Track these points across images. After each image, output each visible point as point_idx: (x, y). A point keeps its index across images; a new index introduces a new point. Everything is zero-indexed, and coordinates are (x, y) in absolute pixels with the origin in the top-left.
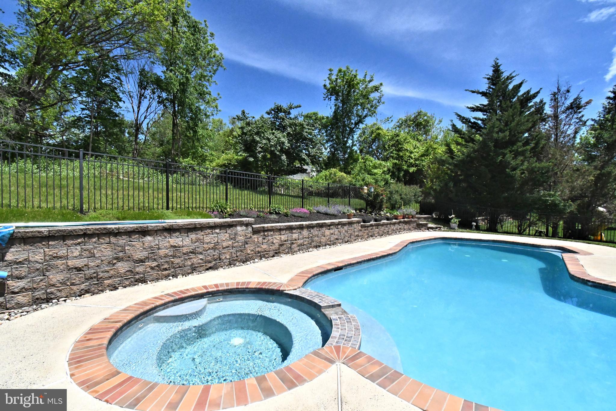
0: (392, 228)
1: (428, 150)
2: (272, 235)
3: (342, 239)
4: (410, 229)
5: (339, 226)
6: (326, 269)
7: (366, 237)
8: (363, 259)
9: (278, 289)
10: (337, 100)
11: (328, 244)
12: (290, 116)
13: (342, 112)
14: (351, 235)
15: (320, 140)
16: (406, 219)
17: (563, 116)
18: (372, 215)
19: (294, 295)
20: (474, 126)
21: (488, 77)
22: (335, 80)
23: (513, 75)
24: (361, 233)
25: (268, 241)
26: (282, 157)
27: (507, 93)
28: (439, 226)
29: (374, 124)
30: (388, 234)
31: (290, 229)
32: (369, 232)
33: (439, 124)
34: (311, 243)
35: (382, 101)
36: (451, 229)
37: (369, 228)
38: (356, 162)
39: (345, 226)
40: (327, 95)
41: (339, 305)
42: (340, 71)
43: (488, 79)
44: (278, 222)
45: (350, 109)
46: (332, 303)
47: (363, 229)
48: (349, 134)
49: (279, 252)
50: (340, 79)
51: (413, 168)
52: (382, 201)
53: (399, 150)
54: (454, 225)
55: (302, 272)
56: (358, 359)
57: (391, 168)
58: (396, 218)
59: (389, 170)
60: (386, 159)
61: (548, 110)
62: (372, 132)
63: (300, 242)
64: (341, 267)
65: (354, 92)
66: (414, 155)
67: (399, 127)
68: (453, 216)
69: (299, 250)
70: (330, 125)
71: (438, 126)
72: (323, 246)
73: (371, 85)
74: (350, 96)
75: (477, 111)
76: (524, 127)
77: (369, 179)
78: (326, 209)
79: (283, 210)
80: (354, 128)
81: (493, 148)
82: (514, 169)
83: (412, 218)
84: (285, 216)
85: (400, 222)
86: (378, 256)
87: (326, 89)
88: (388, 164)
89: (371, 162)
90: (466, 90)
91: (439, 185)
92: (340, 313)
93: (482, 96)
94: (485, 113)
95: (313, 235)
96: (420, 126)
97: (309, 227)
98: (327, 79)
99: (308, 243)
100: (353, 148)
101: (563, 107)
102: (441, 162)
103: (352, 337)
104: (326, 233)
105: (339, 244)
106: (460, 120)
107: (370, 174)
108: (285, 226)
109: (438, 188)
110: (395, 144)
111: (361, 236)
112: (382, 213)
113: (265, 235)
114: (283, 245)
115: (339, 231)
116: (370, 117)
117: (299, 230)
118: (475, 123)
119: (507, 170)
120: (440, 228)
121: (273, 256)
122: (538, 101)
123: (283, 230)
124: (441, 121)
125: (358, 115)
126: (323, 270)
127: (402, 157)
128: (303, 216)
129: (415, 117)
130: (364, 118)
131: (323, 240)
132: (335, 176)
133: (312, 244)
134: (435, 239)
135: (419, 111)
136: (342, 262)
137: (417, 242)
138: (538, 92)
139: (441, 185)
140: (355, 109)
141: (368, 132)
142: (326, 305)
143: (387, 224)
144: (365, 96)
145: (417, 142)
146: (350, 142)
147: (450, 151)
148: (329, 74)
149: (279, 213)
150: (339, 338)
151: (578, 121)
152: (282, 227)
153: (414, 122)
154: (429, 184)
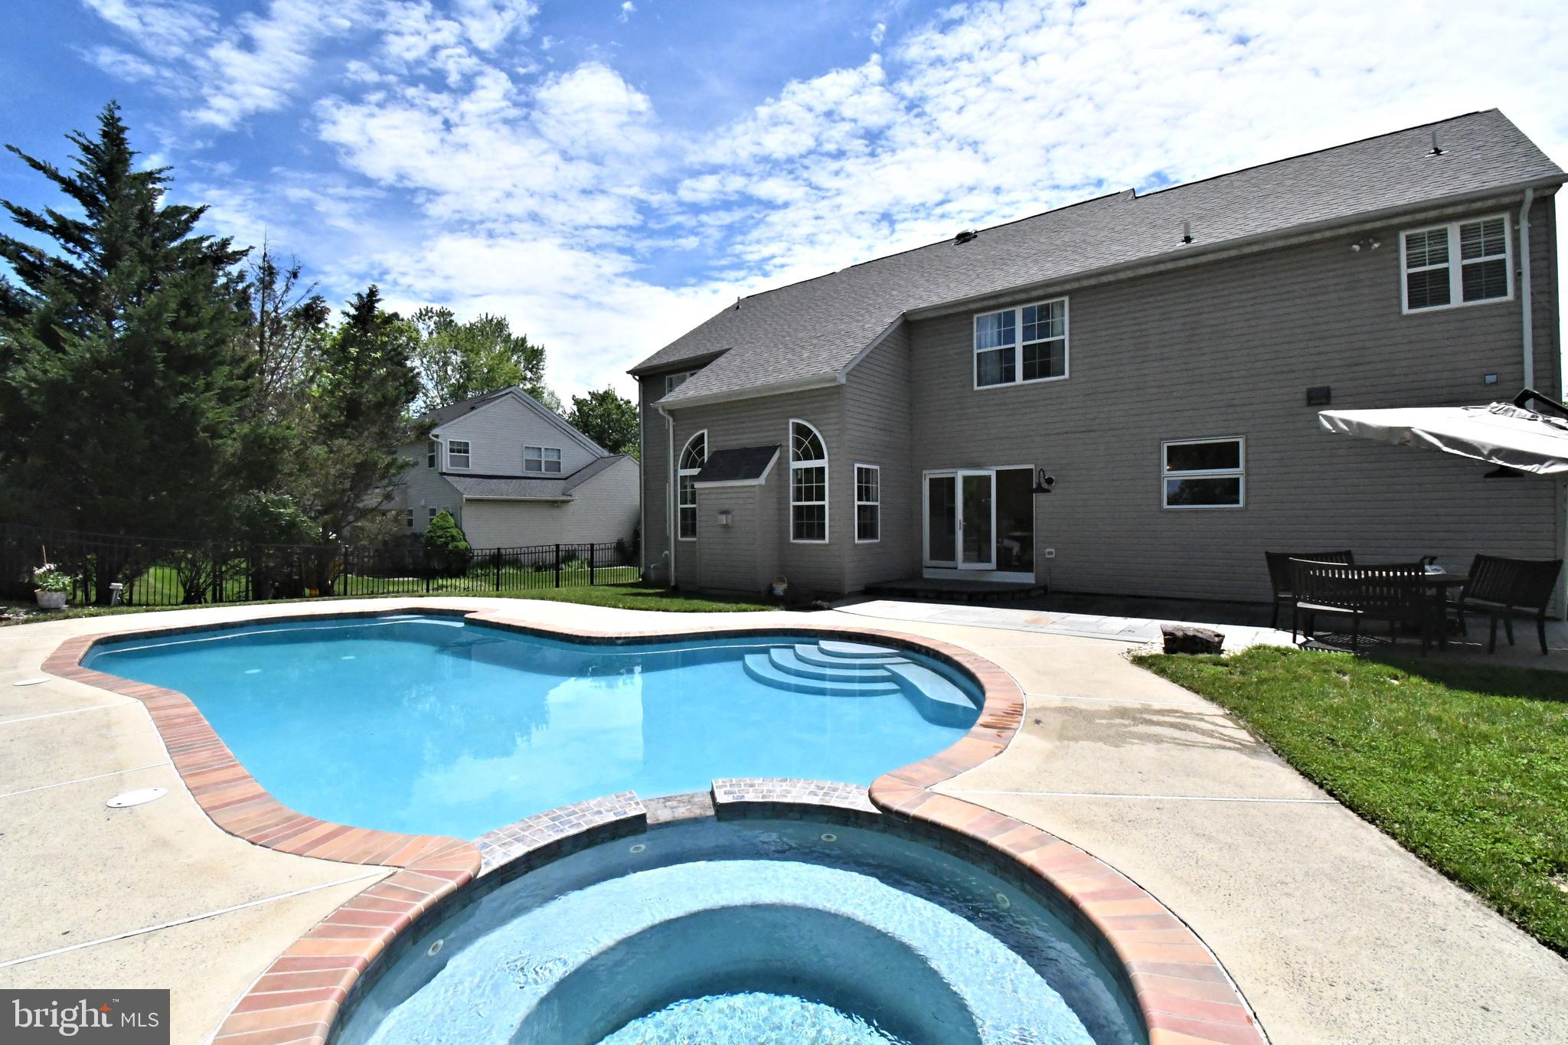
27: (149, 219)
36: (46, 610)
43: (86, 149)
54: (55, 595)
68: (50, 566)
93: (66, 190)
119: (200, 435)
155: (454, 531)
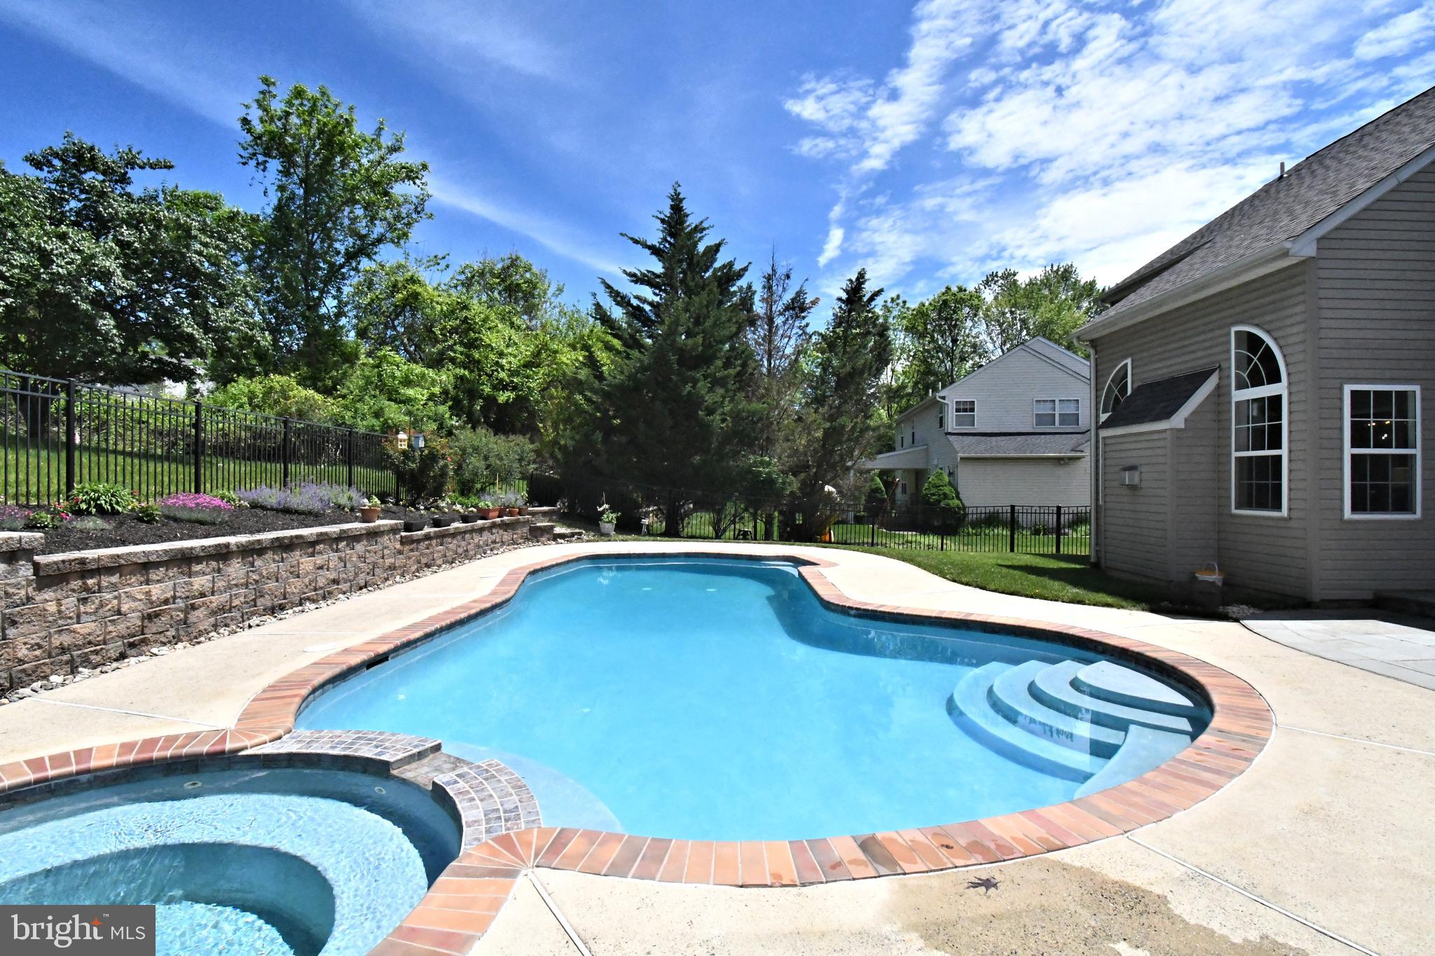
0: (476, 541)
1: (539, 353)
2: (114, 587)
3: (350, 581)
4: (514, 542)
5: (342, 545)
6: (344, 667)
7: (414, 568)
8: (438, 626)
9: (218, 748)
10: (286, 173)
11: (308, 599)
12: (129, 189)
13: (305, 212)
14: (375, 565)
15: (245, 286)
16: (505, 518)
17: (779, 321)
18: (418, 509)
19: (279, 755)
20: (635, 313)
21: (662, 216)
22: (279, 113)
23: (705, 225)
24: (400, 560)
25: (101, 606)
26: (101, 322)
27: (695, 260)
28: (577, 530)
29: (399, 267)
30: (467, 556)
31: (185, 560)
32: (422, 554)
33: (557, 296)
34: (254, 600)
35: (427, 210)
36: (602, 535)
37: (423, 545)
38: (352, 364)
39: (358, 542)
40: (251, 151)
41: (437, 748)
42: (299, 93)
43: (663, 221)
44: (124, 543)
45: (329, 208)
46: (416, 746)
47: (407, 548)
48: (327, 281)
49: (145, 642)
50: (298, 116)
51: (507, 394)
52: (443, 473)
53: (472, 344)
54: (607, 525)
55: (272, 688)
56: (565, 845)
57: (450, 387)
58: (484, 515)
59: (445, 392)
60: (437, 363)
61: (759, 308)
62: (395, 286)
63: (216, 600)
64: (384, 654)
65: (344, 164)
66: (508, 362)
67: (468, 284)
68: (606, 506)
69: (215, 627)
70: (263, 243)
71: (556, 301)
72: (293, 605)
73: (396, 159)
74: (327, 173)
75: (642, 284)
76: (726, 333)
77: (394, 413)
78: (283, 495)
79: (129, 503)
80: (342, 266)
81: (676, 367)
82: (710, 412)
83: (520, 514)
84: (141, 520)
85: (494, 525)
86: (473, 611)
87: (249, 131)
88: (444, 378)
89: (398, 367)
90: (621, 234)
91: (572, 438)
92: (449, 766)
93: (652, 253)
94: (657, 291)
95: (261, 574)
96: (516, 292)
97: (248, 552)
98: (255, 105)
99: (246, 602)
100: (341, 323)
101: (781, 303)
102: (573, 385)
103: (517, 807)
104: (302, 567)
105: (341, 596)
106: (611, 296)
107: (395, 401)
108: (166, 552)
109: (570, 443)
110: (458, 327)
111: (400, 567)
112: (443, 504)
113: (87, 589)
114: (157, 615)
115: (340, 558)
116: (391, 246)
117: (214, 564)
118: (638, 308)
119: (700, 413)
120: (580, 534)
121: (122, 657)
122: (745, 286)
123: (156, 565)
124: (560, 290)
125: (354, 233)
126: (337, 670)
127: (479, 362)
128: (209, 519)
129: (503, 269)
130: (373, 244)
131: (295, 586)
132: (287, 398)
133: (259, 602)
134: (579, 560)
135: (514, 257)
136: (383, 639)
137: (542, 569)
138: (745, 269)
139: (577, 437)
140: (346, 213)
141: (381, 285)
142: (401, 756)
143: (465, 532)
144: (377, 184)
145: (513, 331)
146: (330, 304)
147: (592, 362)
148: (262, 92)
149: (115, 513)
150: (488, 821)
151: (801, 332)
152: (153, 558)
153: (503, 281)
154: (551, 434)
155: (947, 490)
